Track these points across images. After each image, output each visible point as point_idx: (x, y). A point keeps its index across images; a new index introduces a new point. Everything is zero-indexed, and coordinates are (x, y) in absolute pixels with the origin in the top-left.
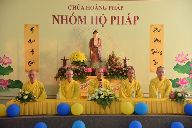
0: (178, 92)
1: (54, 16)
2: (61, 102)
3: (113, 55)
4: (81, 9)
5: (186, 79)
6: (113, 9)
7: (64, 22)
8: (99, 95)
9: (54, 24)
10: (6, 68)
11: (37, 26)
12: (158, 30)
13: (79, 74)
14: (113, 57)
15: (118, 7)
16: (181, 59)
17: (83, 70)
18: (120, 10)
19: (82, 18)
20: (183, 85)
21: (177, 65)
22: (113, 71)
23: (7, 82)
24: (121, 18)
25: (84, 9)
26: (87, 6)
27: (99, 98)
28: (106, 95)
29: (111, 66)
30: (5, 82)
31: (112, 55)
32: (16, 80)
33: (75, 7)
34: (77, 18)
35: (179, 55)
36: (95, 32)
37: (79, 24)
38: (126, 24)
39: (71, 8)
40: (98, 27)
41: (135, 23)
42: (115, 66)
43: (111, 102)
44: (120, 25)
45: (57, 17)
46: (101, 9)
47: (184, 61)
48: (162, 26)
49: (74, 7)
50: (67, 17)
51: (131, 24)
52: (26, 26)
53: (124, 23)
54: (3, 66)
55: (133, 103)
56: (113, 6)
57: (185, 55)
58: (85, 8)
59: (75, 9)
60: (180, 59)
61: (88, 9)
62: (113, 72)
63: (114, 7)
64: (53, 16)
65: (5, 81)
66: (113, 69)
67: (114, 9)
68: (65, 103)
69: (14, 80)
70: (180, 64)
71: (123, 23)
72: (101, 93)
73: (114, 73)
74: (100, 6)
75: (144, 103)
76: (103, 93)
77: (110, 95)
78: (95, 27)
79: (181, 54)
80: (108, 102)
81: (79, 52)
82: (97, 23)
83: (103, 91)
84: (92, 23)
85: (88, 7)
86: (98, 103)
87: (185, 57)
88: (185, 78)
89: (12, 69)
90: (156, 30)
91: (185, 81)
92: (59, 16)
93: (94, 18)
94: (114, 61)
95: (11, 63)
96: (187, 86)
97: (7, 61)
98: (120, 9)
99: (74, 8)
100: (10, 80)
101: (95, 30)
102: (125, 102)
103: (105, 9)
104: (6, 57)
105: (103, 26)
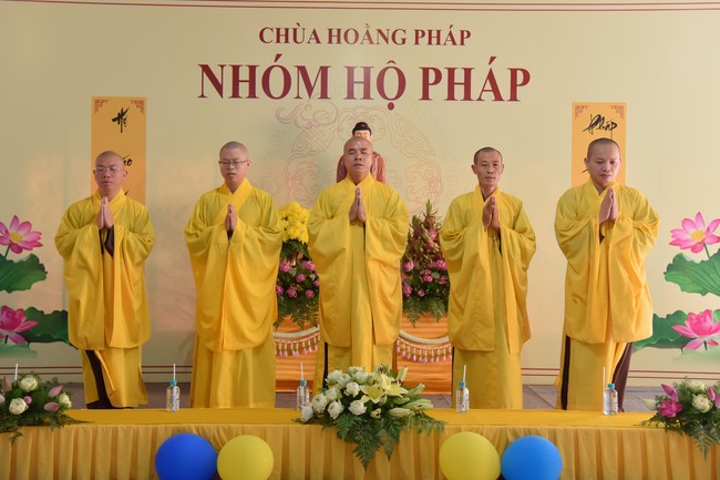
0: (696, 390)
1: (206, 69)
2: (178, 429)
3: (428, 217)
4: (307, 40)
5: (713, 314)
6: (430, 43)
7: (244, 88)
8: (347, 400)
9: (202, 96)
10: (21, 262)
11: (140, 104)
12: (605, 125)
13: (292, 292)
14: (428, 225)
15: (450, 34)
16: (693, 235)
17: (308, 278)
18: (458, 47)
19: (313, 74)
20: (700, 339)
21: (679, 258)
22: (426, 283)
23: (24, 319)
24: (459, 77)
25: (318, 42)
26: (330, 30)
27: (346, 411)
28: (376, 401)
29: (418, 259)
30: (13, 318)
31: (423, 219)
32: (56, 312)
33: (283, 35)
34: (294, 73)
35: (686, 221)
36: (361, 126)
37: (298, 97)
38: (480, 99)
39: (270, 36)
40: (373, 110)
41: (514, 98)
42: (435, 260)
43: (398, 432)
44: (459, 102)
45: (217, 72)
46: (386, 40)
47: (703, 244)
48: (620, 109)
49: (282, 32)
50: (252, 69)
51: (498, 97)
52: (98, 103)
53: (475, 94)
54: (8, 258)
55: (495, 436)
56: (430, 32)
57: (708, 221)
58: (324, 37)
59: (287, 41)
60: (689, 237)
61: (335, 39)
62: (424, 286)
63: (434, 34)
64: (202, 66)
65: (14, 313)
66: (427, 272)
67: (434, 41)
68: (195, 432)
69: (48, 311)
70: (688, 255)
71: (467, 97)
72: (354, 389)
73: (431, 290)
74: (380, 31)
75: (546, 440)
76: (363, 388)
77: (392, 401)
78: (360, 109)
79: (693, 218)
80: (382, 433)
81: (297, 205)
82: (367, 96)
83: (363, 380)
84: (350, 95)
85: (335, 33)
86: (339, 436)
87: (708, 229)
88: (708, 312)
89: (42, 268)
90: (596, 123)
91: (710, 323)
92: (222, 66)
93: (359, 76)
94: (431, 241)
95: (40, 245)
96: (716, 344)
97: (25, 239)
98: (458, 40)
99: (282, 39)
100: (33, 310)
101: (361, 120)
102: (459, 430)
103: (399, 40)
104: (21, 220)
105: (391, 107)
